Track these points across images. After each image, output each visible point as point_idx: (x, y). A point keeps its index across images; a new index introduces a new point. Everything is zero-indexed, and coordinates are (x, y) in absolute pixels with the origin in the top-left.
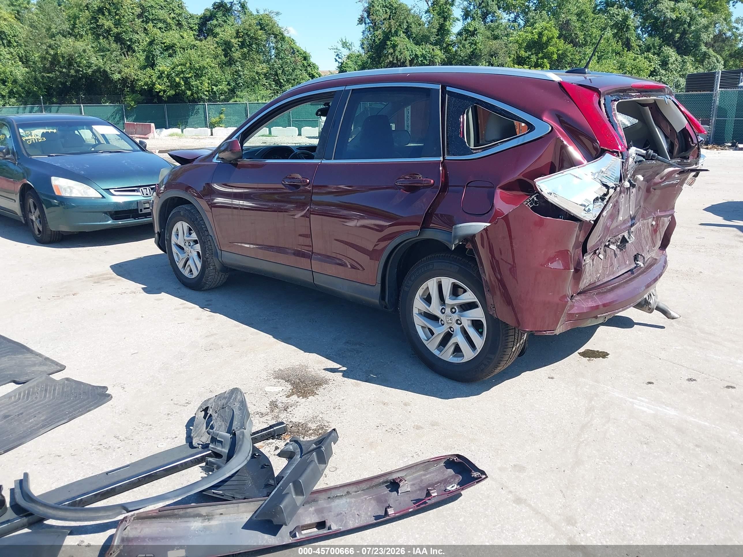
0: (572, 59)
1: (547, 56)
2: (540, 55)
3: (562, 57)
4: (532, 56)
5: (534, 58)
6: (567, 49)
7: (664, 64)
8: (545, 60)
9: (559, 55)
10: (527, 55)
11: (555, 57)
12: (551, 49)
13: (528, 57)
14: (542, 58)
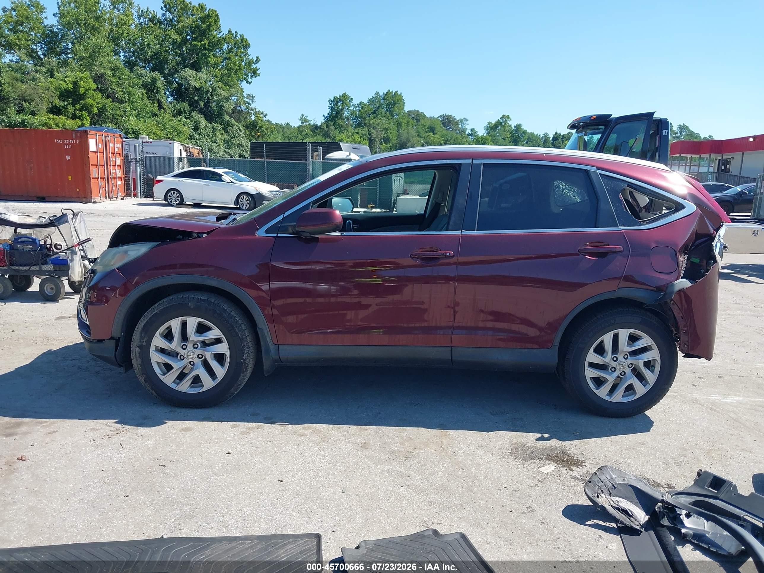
0: (113, 115)
1: (86, 108)
2: (78, 106)
3: (102, 111)
4: (68, 107)
5: (71, 109)
6: (106, 104)
7: (196, 128)
8: (84, 112)
9: (98, 109)
10: (62, 104)
11: (95, 110)
12: (89, 101)
13: (64, 107)
14: (80, 110)
